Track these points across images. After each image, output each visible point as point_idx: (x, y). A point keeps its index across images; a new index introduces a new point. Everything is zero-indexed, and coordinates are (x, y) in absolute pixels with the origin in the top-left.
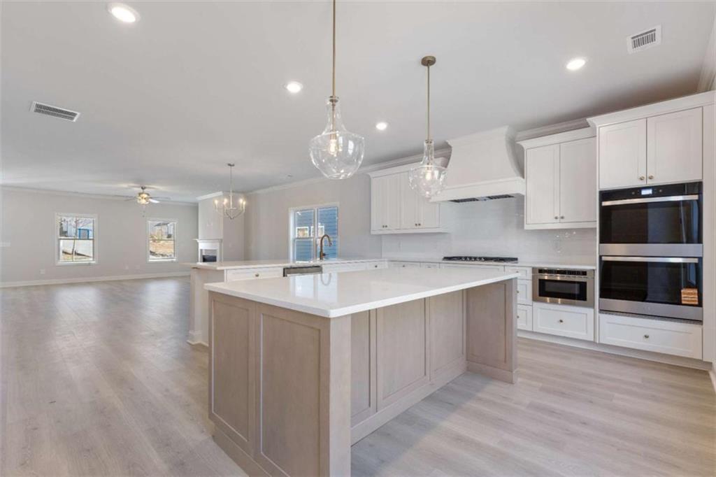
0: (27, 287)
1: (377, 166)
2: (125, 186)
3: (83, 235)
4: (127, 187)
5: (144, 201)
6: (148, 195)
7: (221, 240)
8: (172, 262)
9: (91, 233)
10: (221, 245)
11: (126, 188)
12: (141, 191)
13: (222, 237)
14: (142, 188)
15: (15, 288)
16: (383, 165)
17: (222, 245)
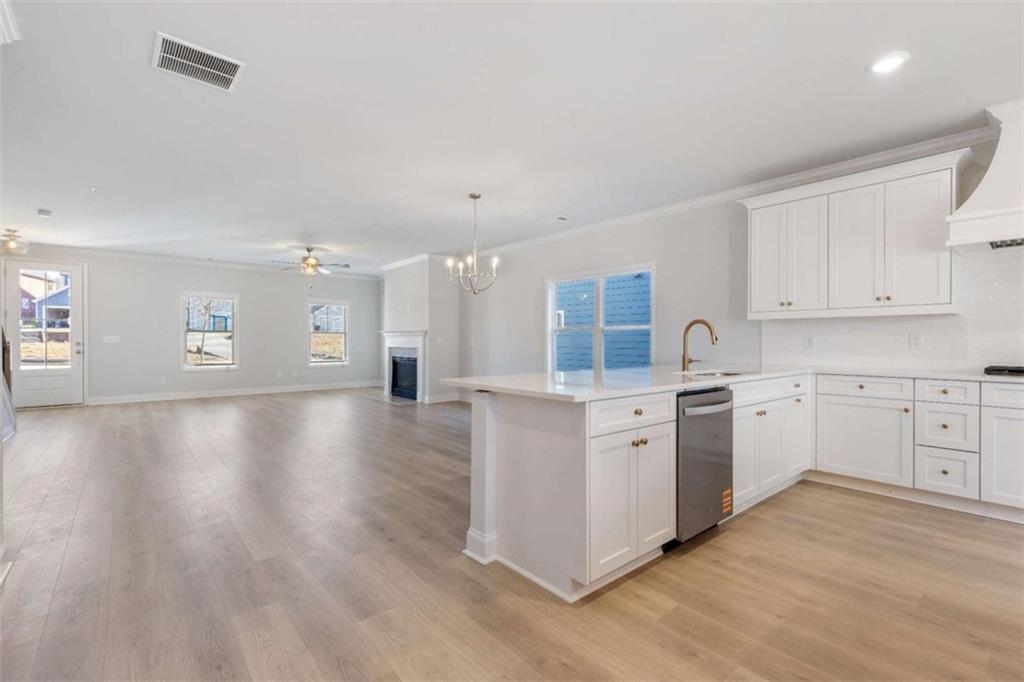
0: (142, 405)
1: (752, 188)
2: (282, 246)
3: (219, 325)
4: (287, 249)
5: (310, 271)
6: (316, 259)
7: (426, 332)
8: (343, 366)
9: (229, 321)
10: (424, 342)
11: (286, 251)
12: (306, 253)
13: (426, 326)
14: (309, 250)
15: (126, 406)
16: (767, 184)
17: (427, 339)
